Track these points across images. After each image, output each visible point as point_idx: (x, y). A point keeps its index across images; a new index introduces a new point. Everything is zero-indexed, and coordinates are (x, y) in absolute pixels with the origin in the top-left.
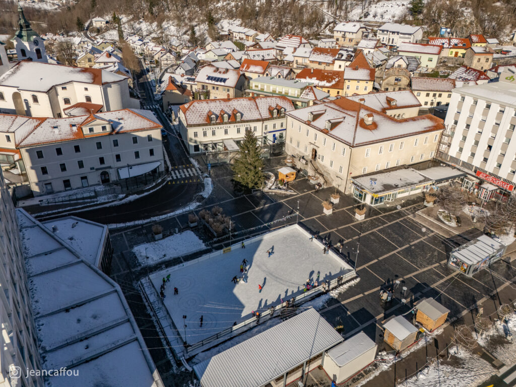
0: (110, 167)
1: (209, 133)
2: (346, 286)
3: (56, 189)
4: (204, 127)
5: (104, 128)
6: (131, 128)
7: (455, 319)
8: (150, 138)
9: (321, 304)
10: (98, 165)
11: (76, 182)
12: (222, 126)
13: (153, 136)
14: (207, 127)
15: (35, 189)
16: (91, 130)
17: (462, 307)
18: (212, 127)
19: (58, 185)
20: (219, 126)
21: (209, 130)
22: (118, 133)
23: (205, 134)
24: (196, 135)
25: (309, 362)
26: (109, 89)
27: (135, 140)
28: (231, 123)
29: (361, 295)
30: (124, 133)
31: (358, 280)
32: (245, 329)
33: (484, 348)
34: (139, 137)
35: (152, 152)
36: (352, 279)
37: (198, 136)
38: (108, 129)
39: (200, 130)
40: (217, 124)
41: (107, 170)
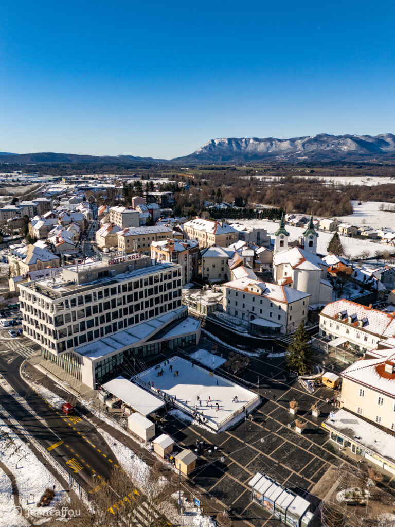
0: (256, 314)
1: (335, 326)
2: (204, 427)
3: (232, 314)
4: (331, 320)
5: (258, 291)
6: (272, 297)
7: (194, 483)
8: (280, 307)
9: (184, 418)
10: (251, 310)
11: (240, 315)
12: (345, 325)
13: (282, 307)
14: (333, 321)
15: (225, 309)
16: (252, 289)
17: (209, 489)
18: (337, 322)
19: (233, 313)
20: (343, 325)
21: (335, 323)
22: (263, 297)
23: (331, 325)
24: (325, 323)
25: (128, 407)
26: (299, 273)
27: (272, 304)
28: (352, 327)
29: (199, 435)
30: (267, 298)
31: (214, 433)
32: (154, 392)
33: (170, 496)
34: (274, 304)
35: (279, 317)
36: (212, 429)
37: (326, 324)
38: (260, 292)
39: (328, 320)
40: (341, 322)
41: (254, 315)
